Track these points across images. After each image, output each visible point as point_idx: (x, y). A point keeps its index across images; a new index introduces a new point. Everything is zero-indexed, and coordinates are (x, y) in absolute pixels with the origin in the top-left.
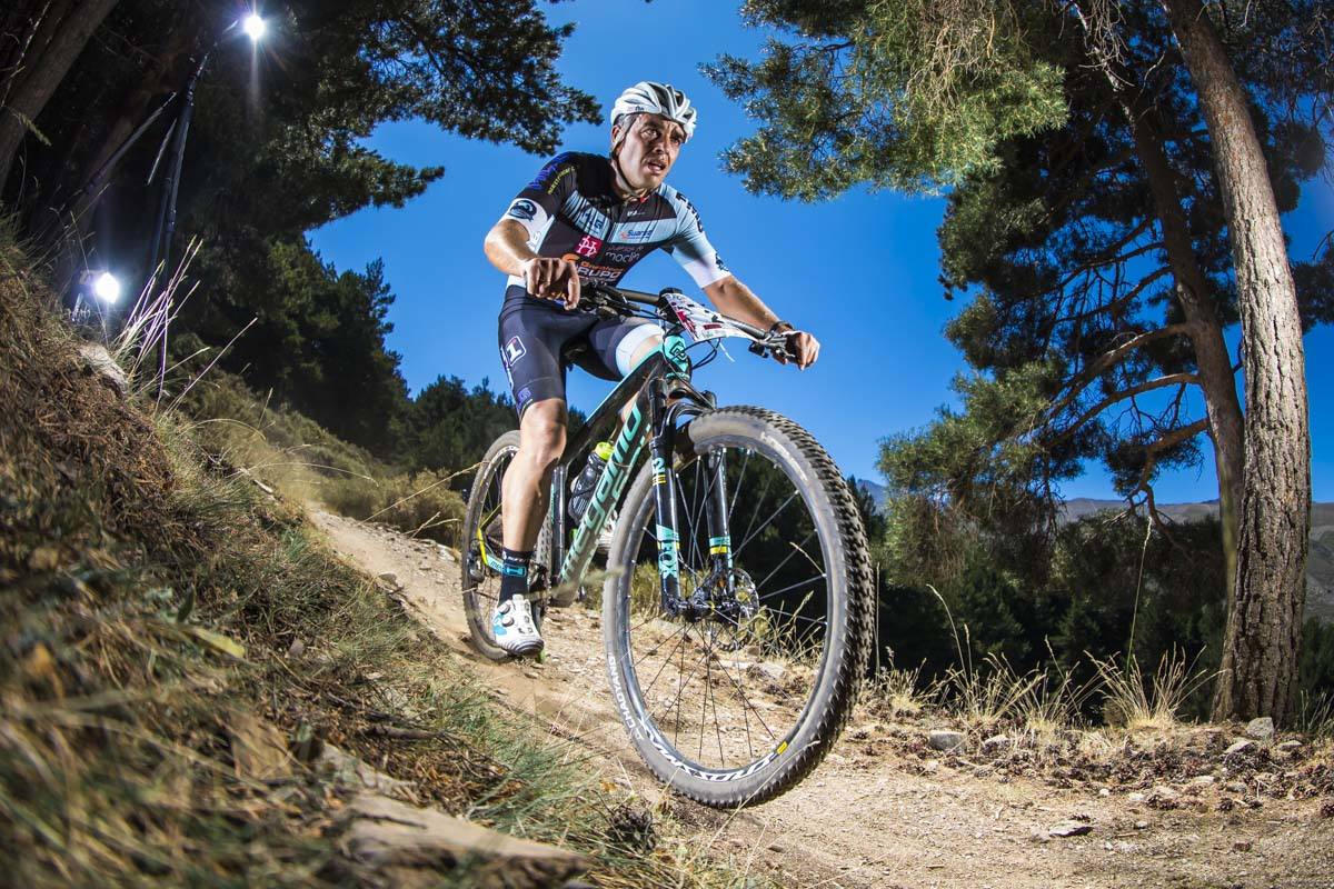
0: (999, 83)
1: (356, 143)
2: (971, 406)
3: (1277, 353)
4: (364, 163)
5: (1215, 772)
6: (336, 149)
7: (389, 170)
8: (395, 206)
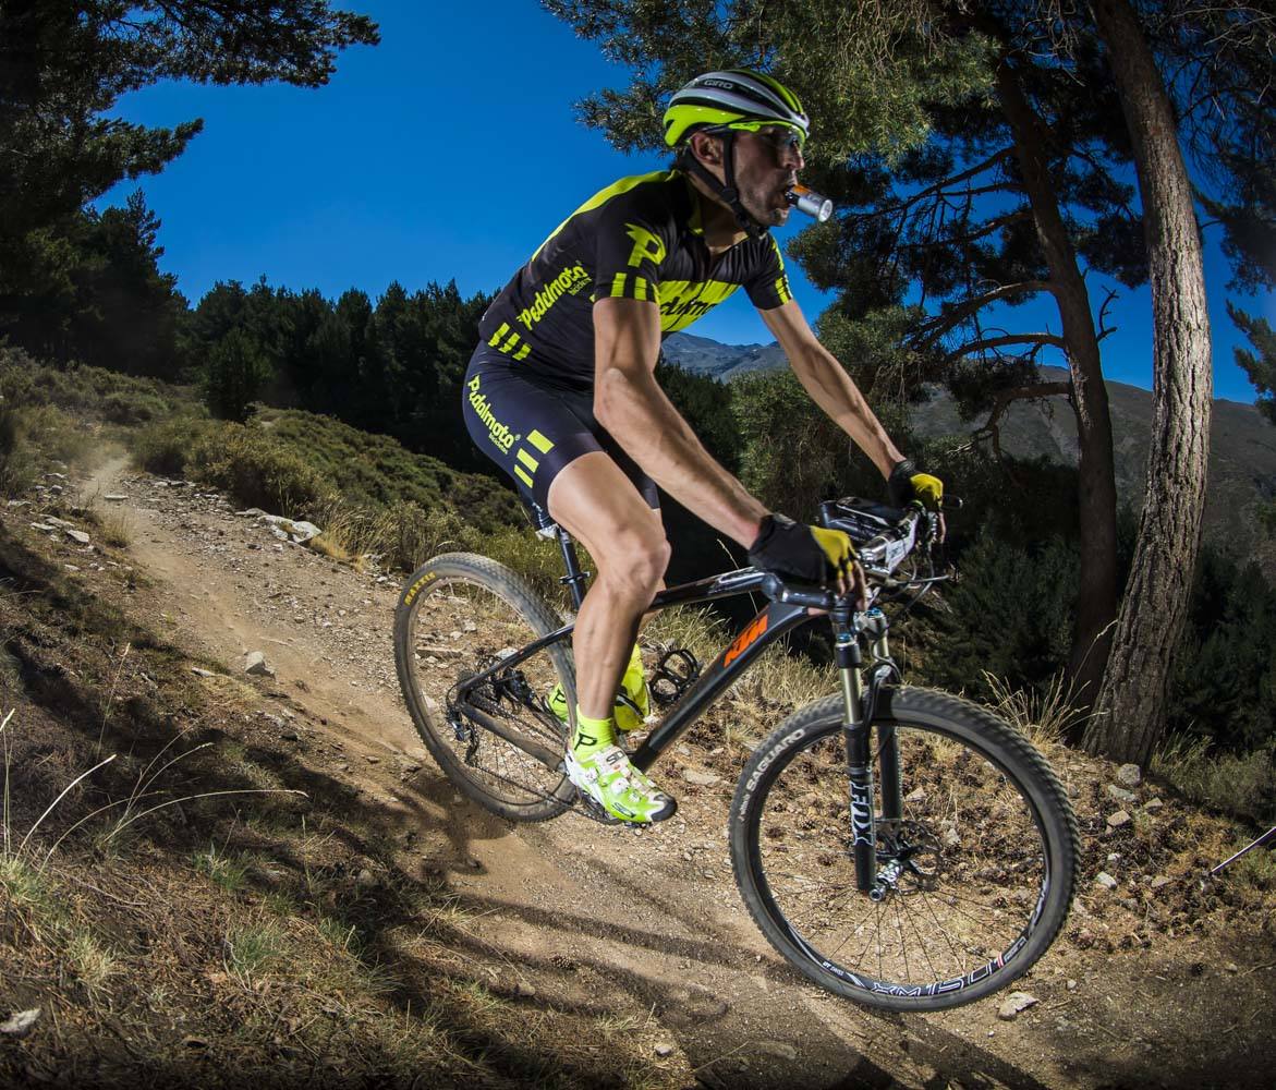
1: (95, 118)
3: (1192, 406)
6: (74, 130)
7: (139, 137)
8: (154, 173)
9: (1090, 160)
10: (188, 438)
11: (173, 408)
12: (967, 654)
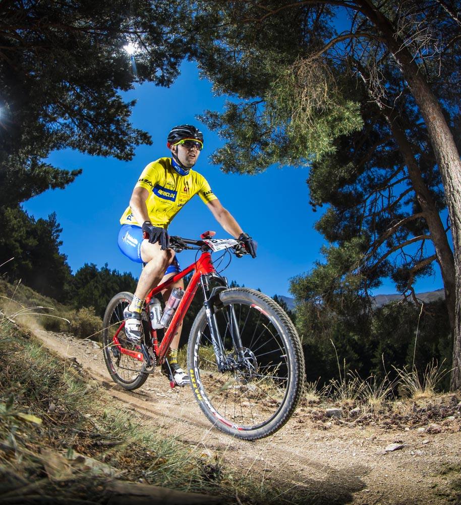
0: (331, 112)
1: (41, 161)
2: (330, 260)
4: (45, 170)
5: (455, 414)
6: (32, 165)
7: (56, 173)
8: (61, 188)
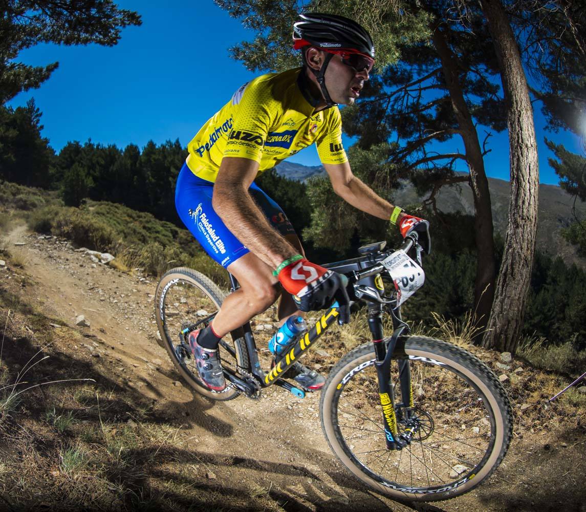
3: (529, 183)
7: (29, 71)
8: (36, 88)
9: (478, 73)
10: (54, 215)
11: (47, 201)
12: (424, 305)
